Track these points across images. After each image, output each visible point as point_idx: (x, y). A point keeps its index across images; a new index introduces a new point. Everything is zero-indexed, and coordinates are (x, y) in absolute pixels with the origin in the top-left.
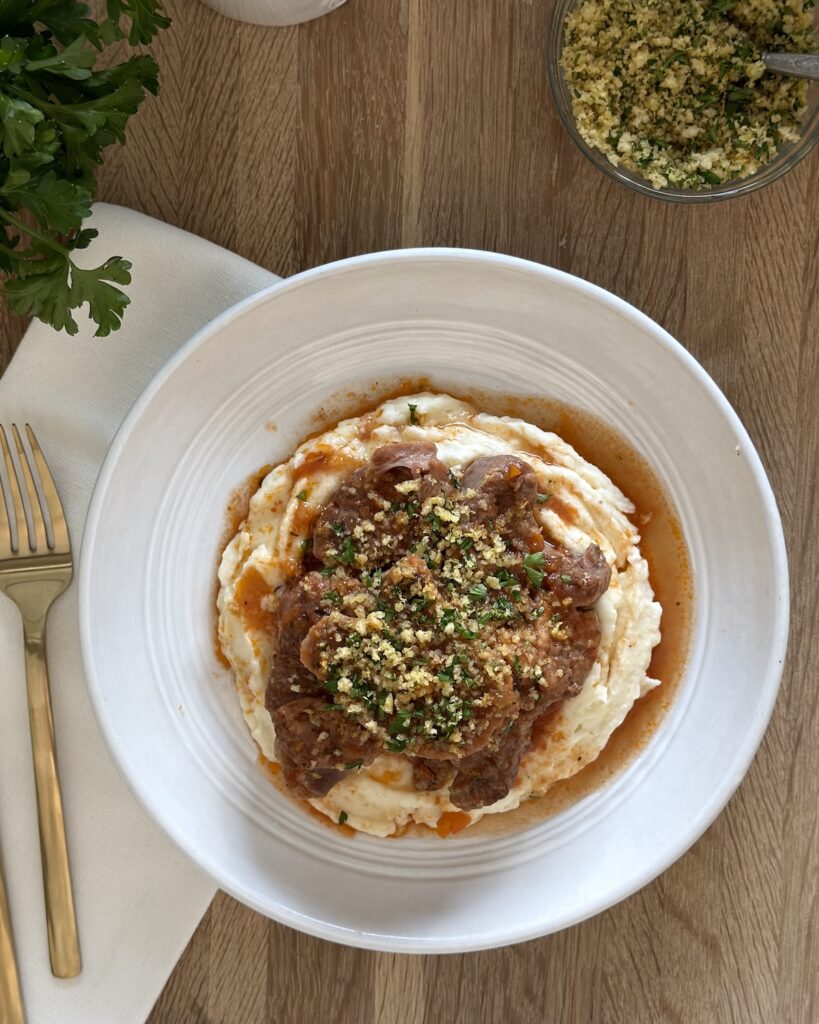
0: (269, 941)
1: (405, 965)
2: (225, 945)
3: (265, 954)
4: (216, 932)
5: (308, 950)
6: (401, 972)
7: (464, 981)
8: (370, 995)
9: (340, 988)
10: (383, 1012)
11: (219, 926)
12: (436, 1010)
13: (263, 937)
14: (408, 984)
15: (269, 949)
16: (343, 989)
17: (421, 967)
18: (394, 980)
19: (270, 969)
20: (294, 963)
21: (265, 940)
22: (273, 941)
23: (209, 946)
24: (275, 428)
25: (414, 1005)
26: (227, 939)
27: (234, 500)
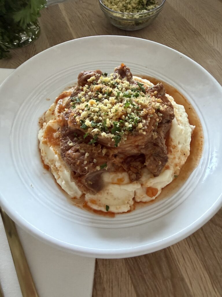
0: (129, 274)
1: (188, 257)
2: (111, 285)
3: (130, 282)
4: (105, 280)
5: (147, 270)
6: (189, 261)
7: (215, 253)
8: (183, 280)
9: (168, 282)
10: (193, 286)
11: (105, 276)
12: (213, 273)
13: (126, 273)
14: (195, 266)
15: (131, 277)
16: (170, 283)
17: (195, 254)
18: (188, 266)
19: (135, 287)
20: (143, 279)
21: (127, 273)
22: (131, 273)
23: (104, 289)
24: (49, 100)
25: (202, 275)
26: (111, 280)
27: (40, 120)
